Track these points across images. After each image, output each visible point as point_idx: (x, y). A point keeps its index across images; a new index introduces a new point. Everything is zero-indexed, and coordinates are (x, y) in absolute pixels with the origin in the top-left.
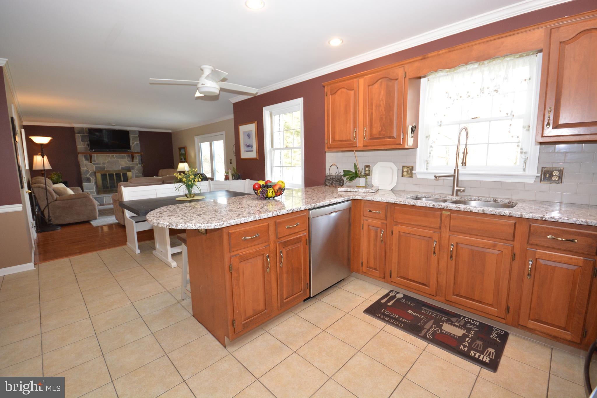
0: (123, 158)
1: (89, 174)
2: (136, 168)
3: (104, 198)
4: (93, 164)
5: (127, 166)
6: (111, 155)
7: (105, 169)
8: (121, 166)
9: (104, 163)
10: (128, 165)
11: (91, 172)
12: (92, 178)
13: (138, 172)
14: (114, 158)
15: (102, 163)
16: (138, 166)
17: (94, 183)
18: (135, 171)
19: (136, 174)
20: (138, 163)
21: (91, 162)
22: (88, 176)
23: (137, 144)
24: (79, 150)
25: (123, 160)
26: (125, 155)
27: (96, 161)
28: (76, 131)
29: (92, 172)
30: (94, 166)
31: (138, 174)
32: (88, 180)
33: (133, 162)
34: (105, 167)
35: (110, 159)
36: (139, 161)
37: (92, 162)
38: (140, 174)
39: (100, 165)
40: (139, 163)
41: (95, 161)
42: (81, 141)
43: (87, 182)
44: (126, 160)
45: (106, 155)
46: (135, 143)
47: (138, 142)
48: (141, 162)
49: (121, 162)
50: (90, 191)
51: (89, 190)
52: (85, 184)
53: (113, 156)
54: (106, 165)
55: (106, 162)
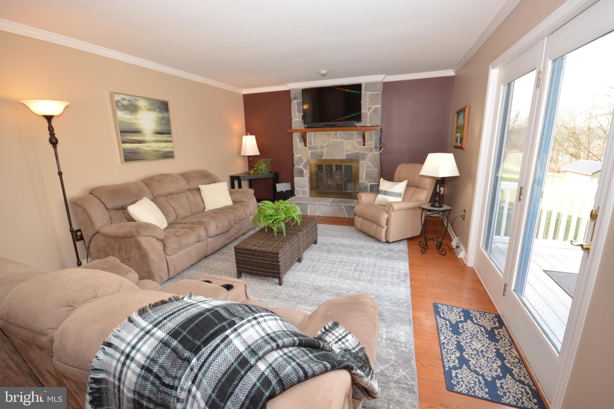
0: (351, 138)
1: (303, 163)
2: (368, 158)
3: (309, 205)
4: (309, 147)
5: (355, 153)
6: (333, 133)
7: (322, 156)
8: (345, 153)
9: (322, 147)
10: (356, 151)
11: (305, 160)
12: (306, 170)
13: (370, 164)
14: (337, 138)
15: (319, 148)
16: (372, 153)
17: (307, 179)
18: (367, 162)
19: (368, 168)
20: (373, 147)
21: (305, 146)
22: (301, 167)
23: (376, 109)
24: (294, 127)
25: (350, 141)
26: (355, 132)
27: (312, 143)
28: (292, 96)
29: (306, 162)
30: (310, 152)
31: (371, 167)
32: (301, 173)
33: (364, 145)
34: (323, 152)
35: (331, 140)
36: (376, 144)
37: (308, 145)
38: (374, 169)
39: (317, 150)
40: (376, 148)
41: (310, 143)
42: (297, 112)
43: (299, 177)
44: (354, 141)
45: (326, 132)
46: (374, 107)
47: (379, 106)
48: (378, 146)
49: (346, 146)
50: (302, 191)
51: (301, 188)
52: (297, 179)
53: (336, 134)
54: (325, 151)
55: (326, 145)
